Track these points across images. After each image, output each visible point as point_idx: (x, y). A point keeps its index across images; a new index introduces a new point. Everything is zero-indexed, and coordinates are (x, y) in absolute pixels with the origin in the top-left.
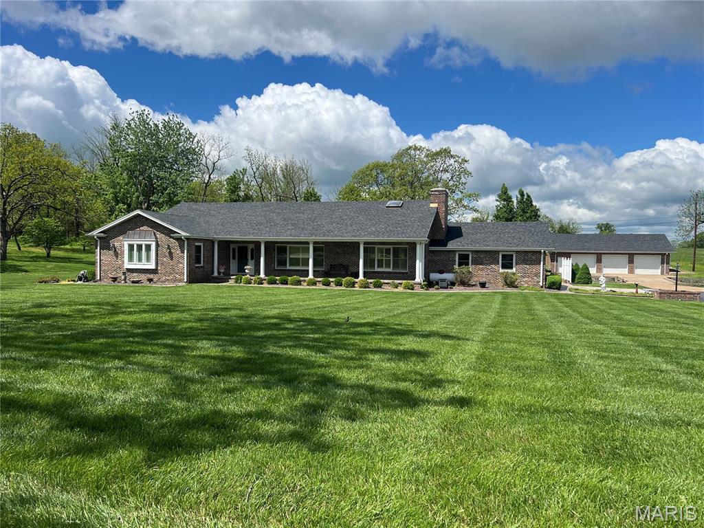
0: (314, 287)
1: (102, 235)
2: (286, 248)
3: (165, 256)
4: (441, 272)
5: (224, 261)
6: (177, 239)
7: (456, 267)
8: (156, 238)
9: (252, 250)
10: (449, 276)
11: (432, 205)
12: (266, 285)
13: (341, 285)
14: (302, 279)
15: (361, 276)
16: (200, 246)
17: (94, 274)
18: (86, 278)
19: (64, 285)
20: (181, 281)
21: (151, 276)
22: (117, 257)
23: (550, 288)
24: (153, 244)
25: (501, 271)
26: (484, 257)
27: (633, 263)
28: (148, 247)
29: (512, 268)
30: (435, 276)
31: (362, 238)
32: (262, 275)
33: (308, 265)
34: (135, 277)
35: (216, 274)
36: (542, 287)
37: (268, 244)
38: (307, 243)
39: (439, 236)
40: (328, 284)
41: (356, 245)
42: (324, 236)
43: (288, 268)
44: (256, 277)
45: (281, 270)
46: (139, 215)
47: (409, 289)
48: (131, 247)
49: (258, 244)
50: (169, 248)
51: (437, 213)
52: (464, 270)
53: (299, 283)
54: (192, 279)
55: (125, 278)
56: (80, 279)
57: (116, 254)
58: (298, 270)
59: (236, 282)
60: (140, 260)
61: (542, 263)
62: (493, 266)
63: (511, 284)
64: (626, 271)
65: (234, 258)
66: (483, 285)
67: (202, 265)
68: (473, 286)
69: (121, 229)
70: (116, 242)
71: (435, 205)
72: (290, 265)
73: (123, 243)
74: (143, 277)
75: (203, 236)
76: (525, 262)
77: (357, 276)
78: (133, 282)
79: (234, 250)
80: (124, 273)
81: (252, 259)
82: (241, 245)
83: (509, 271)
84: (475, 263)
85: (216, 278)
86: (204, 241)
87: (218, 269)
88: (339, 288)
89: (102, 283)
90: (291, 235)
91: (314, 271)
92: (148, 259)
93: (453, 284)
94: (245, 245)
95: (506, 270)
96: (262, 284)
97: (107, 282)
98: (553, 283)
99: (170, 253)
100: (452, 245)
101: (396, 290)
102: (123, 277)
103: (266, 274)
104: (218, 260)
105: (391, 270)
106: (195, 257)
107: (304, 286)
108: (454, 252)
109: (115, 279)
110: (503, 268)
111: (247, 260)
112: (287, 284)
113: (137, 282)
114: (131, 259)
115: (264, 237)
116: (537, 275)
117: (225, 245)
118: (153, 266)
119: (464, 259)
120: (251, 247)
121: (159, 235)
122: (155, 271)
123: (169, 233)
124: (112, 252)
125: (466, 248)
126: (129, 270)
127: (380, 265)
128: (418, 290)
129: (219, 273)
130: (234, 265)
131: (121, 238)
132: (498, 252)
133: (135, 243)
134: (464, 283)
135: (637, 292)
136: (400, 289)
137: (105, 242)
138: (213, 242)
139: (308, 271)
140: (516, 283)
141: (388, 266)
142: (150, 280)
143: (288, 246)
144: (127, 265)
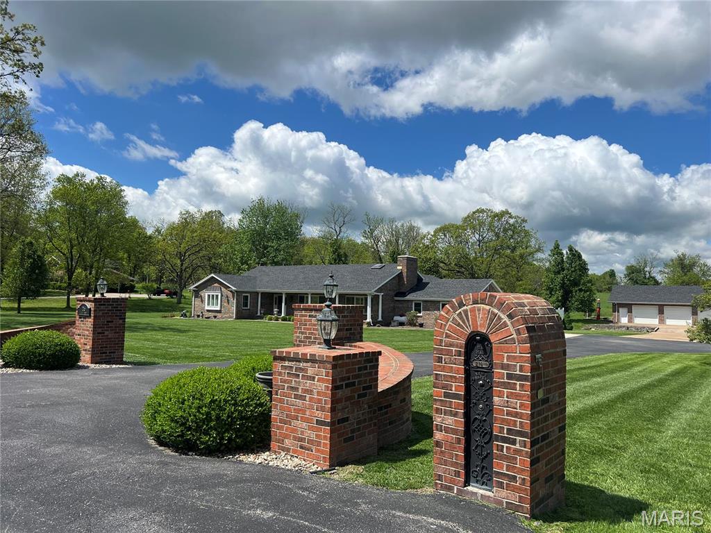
1: (195, 288)
2: (304, 297)
3: (225, 302)
4: (401, 316)
5: (269, 306)
6: (232, 292)
7: (413, 311)
8: (221, 291)
10: (403, 319)
11: (399, 268)
12: (280, 321)
16: (247, 296)
18: (186, 315)
20: (232, 317)
21: (217, 314)
22: (202, 303)
24: (220, 294)
26: (431, 305)
27: (663, 313)
28: (217, 296)
30: (396, 318)
35: (259, 314)
37: (287, 295)
38: (308, 294)
39: (403, 291)
46: (213, 277)
48: (209, 296)
49: (282, 294)
50: (227, 297)
51: (401, 273)
54: (237, 318)
56: (182, 316)
57: (202, 301)
59: (263, 319)
60: (213, 304)
62: (436, 312)
64: (656, 321)
66: (421, 325)
67: (248, 308)
68: (416, 325)
69: (205, 286)
70: (202, 293)
71: (401, 268)
73: (205, 294)
74: (214, 315)
75: (249, 289)
78: (206, 318)
79: (275, 298)
82: (279, 295)
84: (426, 309)
85: (258, 316)
86: (251, 293)
87: (261, 310)
89: (194, 318)
90: (298, 289)
92: (217, 304)
93: (403, 324)
99: (228, 300)
100: (410, 297)
106: (242, 303)
108: (412, 301)
113: (209, 318)
114: (208, 304)
115: (285, 290)
117: (266, 295)
118: (218, 309)
119: (418, 307)
121: (223, 289)
122: (219, 312)
124: (200, 299)
125: (419, 299)
126: (208, 310)
129: (261, 313)
131: (204, 291)
132: (439, 301)
133: (211, 294)
134: (412, 323)
137: (197, 293)
138: (257, 293)
142: (215, 317)
144: (206, 308)
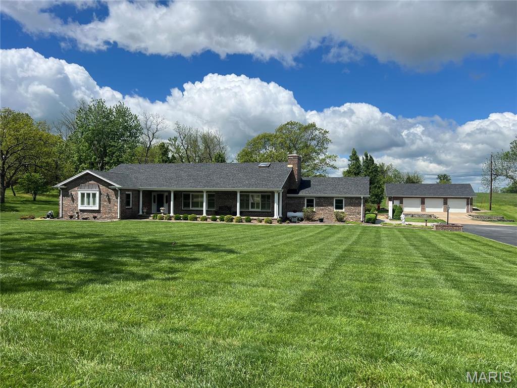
0: (205, 222)
1: (63, 187)
2: (189, 195)
3: (105, 201)
4: (295, 212)
5: (147, 204)
6: (114, 190)
7: (305, 208)
8: (99, 189)
9: (167, 196)
10: (299, 214)
11: (289, 166)
12: (173, 221)
13: (223, 221)
14: (198, 216)
15: (238, 215)
16: (129, 194)
17: (58, 213)
18: (52, 216)
19: (37, 221)
20: (116, 218)
21: (96, 215)
22: (73, 202)
23: (367, 222)
24: (98, 192)
25: (335, 210)
26: (324, 201)
27: (447, 204)
28: (94, 195)
29: (342, 209)
30: (290, 214)
31: (238, 189)
32: (172, 214)
33: (203, 207)
34: (85, 215)
35: (141, 213)
36: (362, 222)
37: (176, 193)
38: (202, 192)
39: (294, 187)
40: (215, 220)
41: (235, 193)
42: (213, 187)
43: (191, 209)
44: (166, 215)
45: (186, 210)
46: (88, 173)
47: (268, 223)
48: (83, 195)
49: (169, 192)
50: (108, 195)
51: (292, 171)
52: (309, 210)
53: (196, 219)
54: (124, 216)
55: (78, 216)
56: (48, 217)
57: (73, 200)
58: (197, 210)
59: (154, 219)
60: (89, 203)
61: (362, 205)
62: (330, 207)
63: (340, 220)
64: (441, 210)
65: (154, 202)
66: (321, 220)
67: (131, 207)
68: (315, 221)
69: (77, 183)
70: (73, 192)
71: (291, 166)
72: (192, 207)
73: (78, 192)
74: (91, 215)
75: (131, 187)
76: (351, 204)
77: (235, 214)
78: (83, 219)
79: (154, 196)
80: (77, 213)
81: (166, 203)
82: (159, 193)
83: (340, 211)
84: (318, 205)
85: (141, 216)
86: (133, 190)
87: (142, 210)
88: (222, 222)
89: (63, 219)
90: (191, 187)
91: (207, 211)
92: (94, 203)
93: (302, 220)
94: (163, 193)
95: (338, 210)
96: (170, 220)
97: (66, 218)
98: (369, 219)
99: (109, 199)
100: (302, 193)
101: (260, 224)
102: (76, 216)
103: (175, 213)
104: (143, 204)
105: (260, 210)
106: (126, 201)
107: (199, 221)
108: (303, 198)
109: (71, 217)
110: (336, 209)
111: (163, 203)
112: (187, 220)
113: (86, 219)
114: (83, 203)
115: (173, 188)
116: (359, 213)
117: (148, 194)
118: (97, 208)
119: (310, 203)
120: (166, 194)
121: (101, 187)
122: (98, 211)
123: (108, 185)
124: (70, 198)
125: (311, 195)
126: (81, 211)
127: (252, 207)
128: (275, 224)
129: (143, 212)
130: (154, 207)
131: (76, 189)
132: (333, 198)
133: (86, 192)
134: (309, 219)
135: (426, 225)
136: (263, 223)
137: (65, 192)
138: (139, 191)
139: (203, 211)
140: (345, 219)
141: (258, 207)
142: (95, 217)
143: (191, 193)
144: (80, 207)
